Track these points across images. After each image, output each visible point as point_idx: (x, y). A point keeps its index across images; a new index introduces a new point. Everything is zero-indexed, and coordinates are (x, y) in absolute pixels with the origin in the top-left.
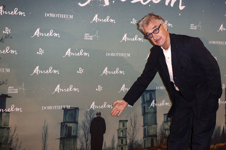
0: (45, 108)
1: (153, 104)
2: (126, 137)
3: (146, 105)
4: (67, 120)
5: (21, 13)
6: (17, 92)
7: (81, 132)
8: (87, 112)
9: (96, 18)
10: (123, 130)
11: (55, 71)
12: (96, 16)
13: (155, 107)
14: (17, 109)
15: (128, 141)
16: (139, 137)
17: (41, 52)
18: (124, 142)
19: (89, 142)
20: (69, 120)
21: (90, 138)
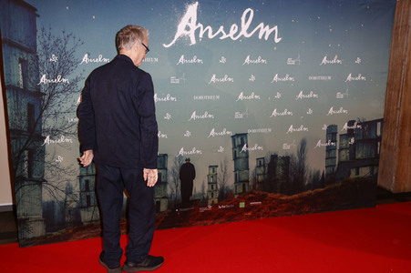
1: (244, 148)
2: (216, 183)
3: (237, 150)
5: (105, 60)
7: (171, 178)
8: (176, 158)
10: (214, 176)
13: (247, 151)
15: (219, 187)
16: (230, 182)
18: (215, 188)
19: (179, 188)
21: (180, 184)
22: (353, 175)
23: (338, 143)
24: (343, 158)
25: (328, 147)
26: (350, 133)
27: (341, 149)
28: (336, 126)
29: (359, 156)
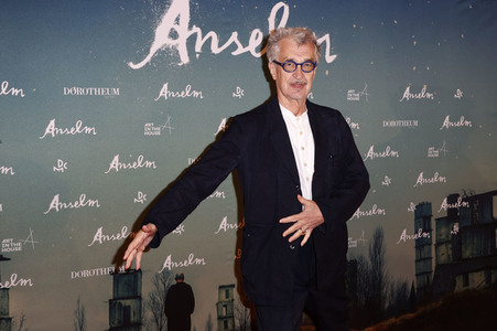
0: (77, 274)
2: (232, 317)
4: (121, 294)
5: (15, 91)
6: (20, 249)
7: (148, 315)
8: (157, 276)
9: (164, 91)
10: (228, 304)
11: (91, 203)
12: (165, 86)
14: (23, 282)
15: (237, 323)
17: (61, 166)
18: (229, 325)
20: (125, 294)
21: (165, 324)
22: (459, 287)
23: (434, 233)
24: (443, 259)
25: (418, 240)
26: (452, 215)
27: (438, 244)
28: (429, 205)
29: (467, 253)
